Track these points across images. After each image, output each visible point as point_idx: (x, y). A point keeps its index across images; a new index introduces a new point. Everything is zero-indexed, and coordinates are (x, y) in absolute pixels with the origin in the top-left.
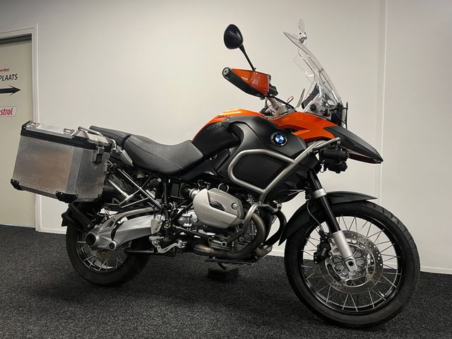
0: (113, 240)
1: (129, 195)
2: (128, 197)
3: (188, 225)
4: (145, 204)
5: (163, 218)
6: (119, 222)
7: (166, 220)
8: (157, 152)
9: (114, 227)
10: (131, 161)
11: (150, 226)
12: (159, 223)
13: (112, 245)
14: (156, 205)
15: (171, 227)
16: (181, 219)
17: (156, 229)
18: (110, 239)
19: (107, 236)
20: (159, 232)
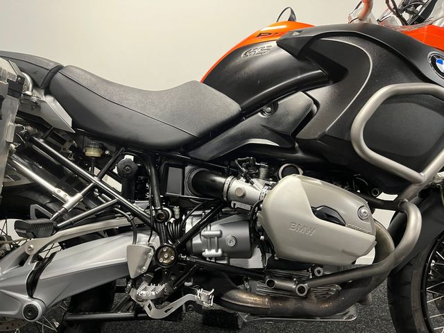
0: (31, 296)
1: (72, 194)
2: (70, 201)
3: (213, 252)
4: (110, 213)
5: (156, 241)
6: (43, 255)
7: (162, 247)
8: (131, 102)
9: (31, 266)
10: (68, 121)
11: (122, 260)
12: (146, 253)
13: (31, 310)
14: (135, 214)
15: (177, 260)
16: (197, 240)
17: (140, 267)
18: (25, 297)
19: (17, 289)
20: (148, 271)
